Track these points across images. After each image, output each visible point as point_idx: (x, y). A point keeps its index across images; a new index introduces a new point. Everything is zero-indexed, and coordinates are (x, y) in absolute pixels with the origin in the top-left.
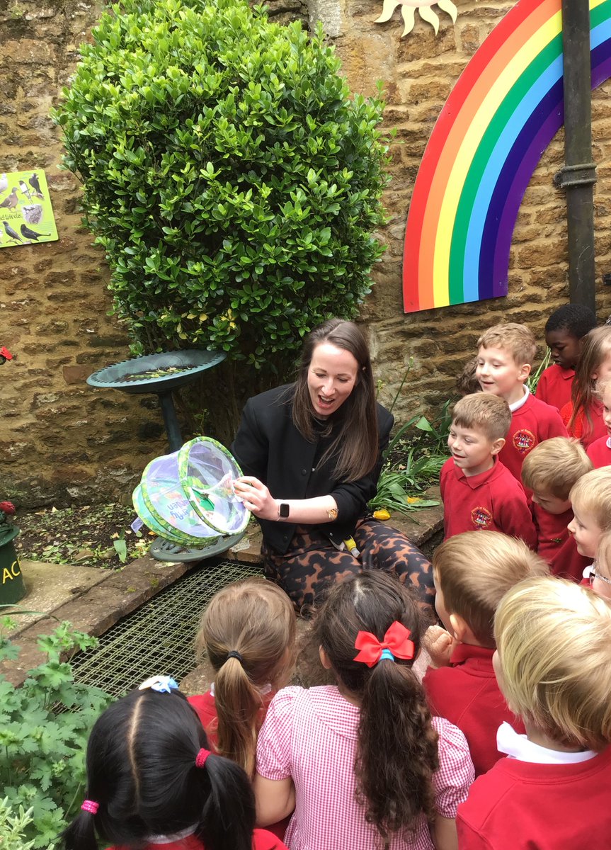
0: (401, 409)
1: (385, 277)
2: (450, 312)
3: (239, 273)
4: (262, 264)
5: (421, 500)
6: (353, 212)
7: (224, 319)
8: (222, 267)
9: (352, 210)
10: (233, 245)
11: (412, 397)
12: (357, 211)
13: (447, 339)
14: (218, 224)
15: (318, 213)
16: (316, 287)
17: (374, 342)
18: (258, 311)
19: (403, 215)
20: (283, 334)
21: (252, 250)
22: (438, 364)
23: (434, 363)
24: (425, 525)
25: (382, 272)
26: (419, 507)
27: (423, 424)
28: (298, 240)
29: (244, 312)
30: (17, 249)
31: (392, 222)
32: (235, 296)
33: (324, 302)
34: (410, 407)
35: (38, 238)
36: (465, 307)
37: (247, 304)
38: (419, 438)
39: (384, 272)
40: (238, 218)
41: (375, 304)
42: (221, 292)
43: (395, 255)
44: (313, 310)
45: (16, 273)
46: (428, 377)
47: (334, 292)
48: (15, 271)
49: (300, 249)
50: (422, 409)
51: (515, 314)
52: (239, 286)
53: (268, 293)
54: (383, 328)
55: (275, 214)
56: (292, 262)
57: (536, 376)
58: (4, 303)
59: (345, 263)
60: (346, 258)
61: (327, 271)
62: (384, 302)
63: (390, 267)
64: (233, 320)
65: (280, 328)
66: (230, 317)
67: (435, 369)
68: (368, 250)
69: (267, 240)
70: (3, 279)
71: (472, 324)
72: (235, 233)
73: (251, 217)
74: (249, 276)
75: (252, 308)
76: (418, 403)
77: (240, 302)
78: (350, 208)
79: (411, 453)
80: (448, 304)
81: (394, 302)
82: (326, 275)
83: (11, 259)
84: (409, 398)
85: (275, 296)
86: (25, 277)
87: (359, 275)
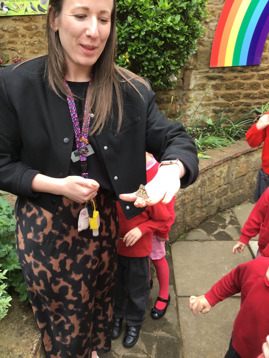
0: (201, 113)
1: (204, 48)
2: (232, 69)
3: (134, 34)
4: (145, 30)
5: (203, 155)
6: (193, 9)
7: (124, 57)
8: (126, 30)
9: (192, 8)
10: (132, 19)
11: (207, 109)
12: (195, 9)
13: (228, 83)
14: (127, 7)
15: (176, 6)
16: (169, 45)
17: (193, 80)
18: (140, 54)
19: (217, 18)
20: (150, 67)
21: (141, 23)
22: (221, 94)
23: (220, 94)
24: (202, 165)
25: (202, 46)
26: (201, 158)
27: (210, 122)
28: (163, 19)
29: (133, 54)
30: (35, 16)
31: (211, 21)
32: (130, 45)
33: (172, 54)
34: (205, 113)
35: (45, 12)
36: (239, 68)
37: (135, 50)
38: (206, 128)
39: (203, 46)
40: (136, 6)
41: (196, 61)
42: (124, 43)
43: (210, 38)
44: (166, 57)
45: (34, 28)
46: (216, 100)
47: (177, 49)
48: (34, 27)
49: (164, 23)
50: (211, 114)
51: (262, 74)
52: (133, 40)
53: (146, 45)
54: (198, 74)
55: (155, 5)
56: (160, 30)
57: (267, 105)
58: (28, 42)
59: (185, 35)
60: (186, 33)
61: (176, 37)
62: (201, 61)
63: (206, 44)
64: (128, 58)
65: (150, 65)
66: (127, 56)
67: (220, 97)
68: (197, 30)
69: (149, 18)
70: (28, 30)
71: (241, 77)
72: (134, 13)
73: (143, 5)
74: (138, 35)
75: (137, 52)
76: (209, 112)
77: (132, 49)
78: (191, 7)
79: (202, 134)
80: (231, 66)
81: (206, 61)
82: (175, 39)
83: (32, 21)
84: (205, 109)
85: (149, 47)
86: (38, 30)
87: (191, 42)
